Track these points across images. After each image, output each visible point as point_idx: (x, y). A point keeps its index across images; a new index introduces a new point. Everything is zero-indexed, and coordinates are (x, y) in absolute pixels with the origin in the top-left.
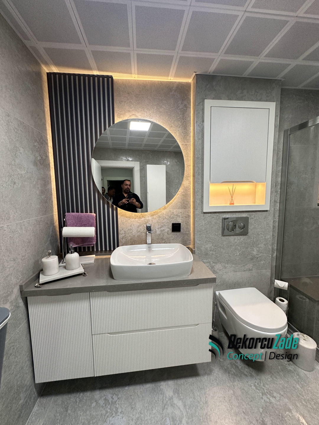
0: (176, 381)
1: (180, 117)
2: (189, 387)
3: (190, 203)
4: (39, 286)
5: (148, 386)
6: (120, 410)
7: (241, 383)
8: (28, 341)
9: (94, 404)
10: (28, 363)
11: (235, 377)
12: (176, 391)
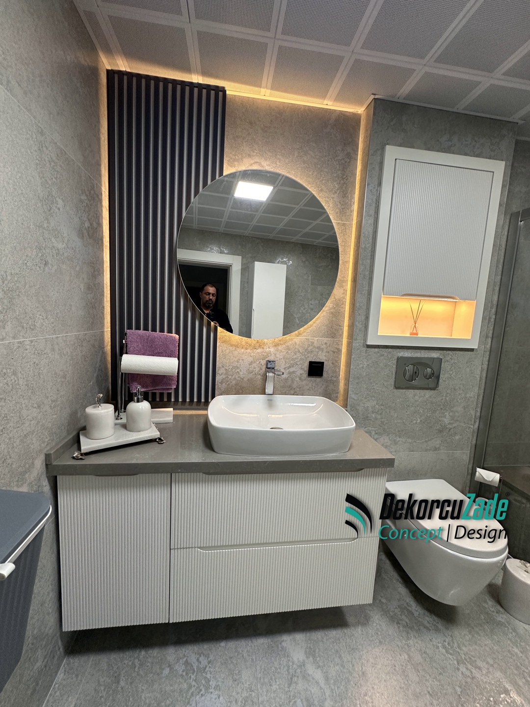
0: (308, 634)
1: (338, 175)
2: (331, 646)
3: (342, 328)
4: (81, 457)
5: (261, 642)
6: (213, 683)
7: (420, 642)
8: (54, 556)
9: (167, 671)
10: (53, 595)
11: (410, 631)
12: (310, 653)
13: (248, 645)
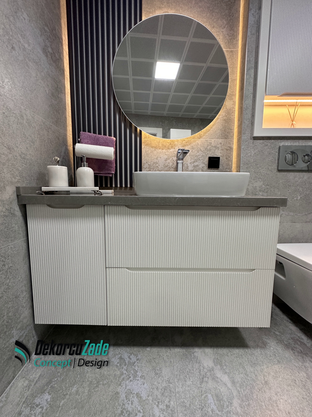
0: (215, 350)
1: (226, 13)
2: (235, 359)
3: (233, 131)
5: (178, 351)
6: (139, 374)
11: (304, 356)
12: (218, 362)
13: (168, 352)
